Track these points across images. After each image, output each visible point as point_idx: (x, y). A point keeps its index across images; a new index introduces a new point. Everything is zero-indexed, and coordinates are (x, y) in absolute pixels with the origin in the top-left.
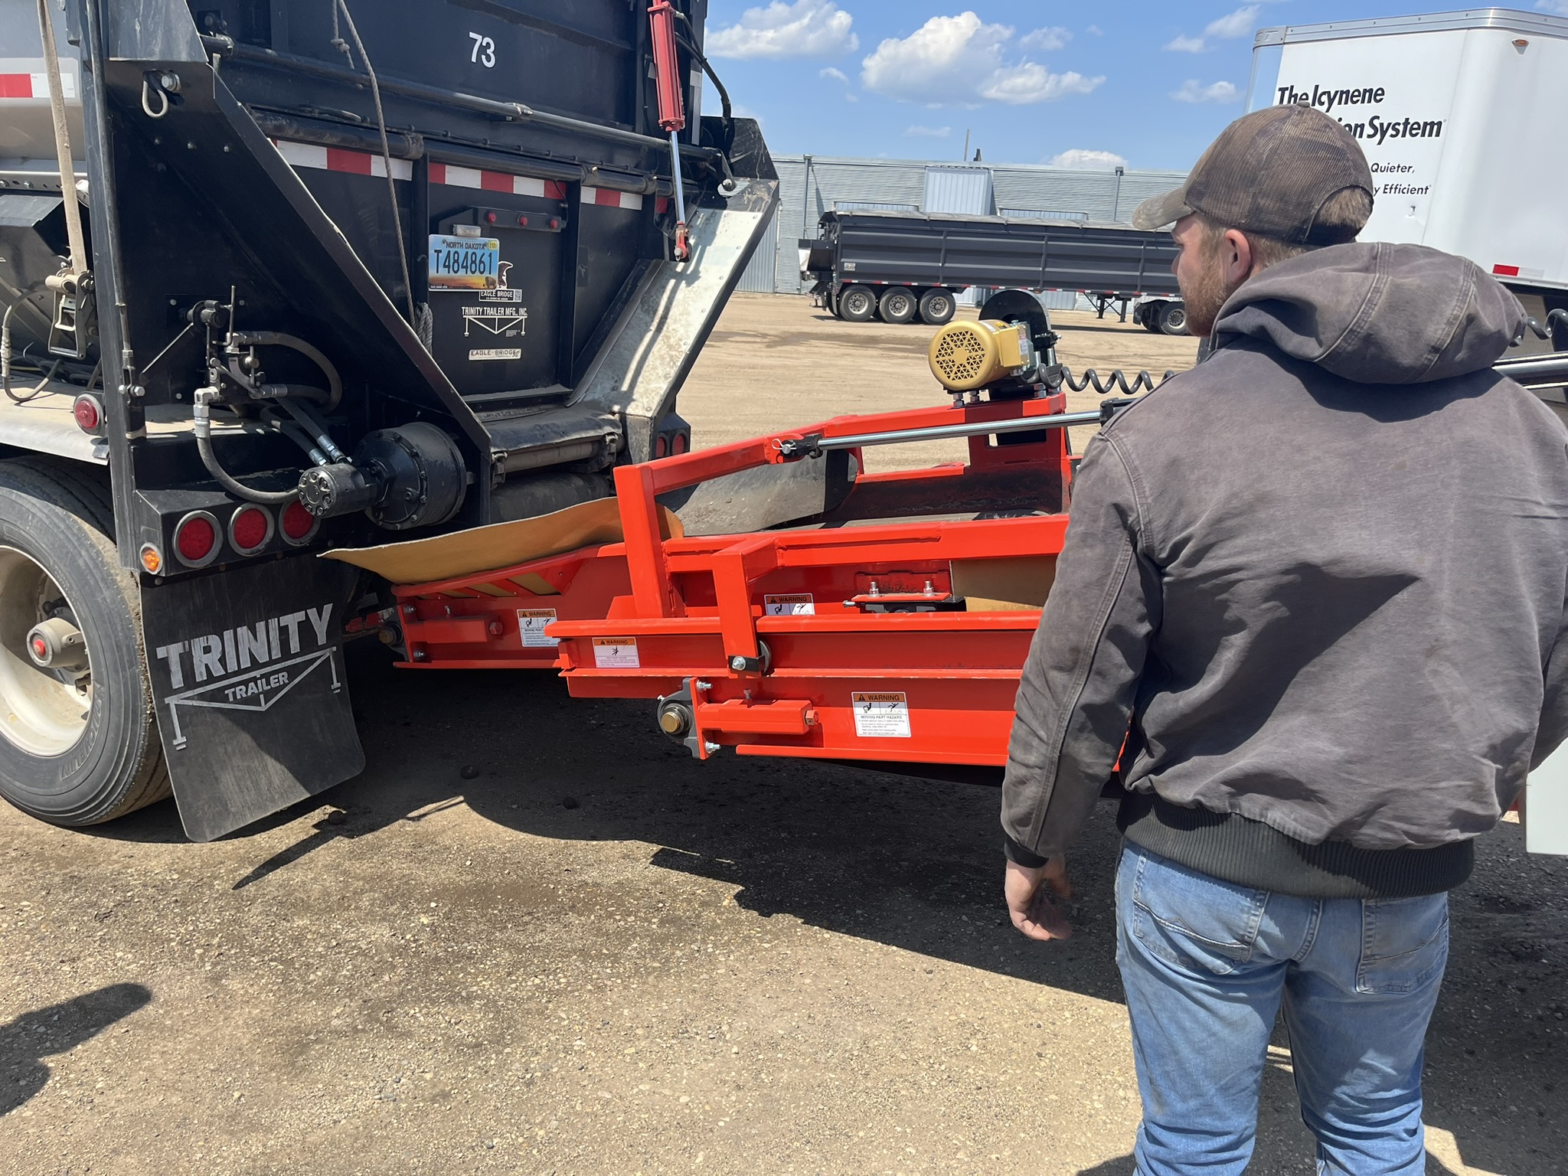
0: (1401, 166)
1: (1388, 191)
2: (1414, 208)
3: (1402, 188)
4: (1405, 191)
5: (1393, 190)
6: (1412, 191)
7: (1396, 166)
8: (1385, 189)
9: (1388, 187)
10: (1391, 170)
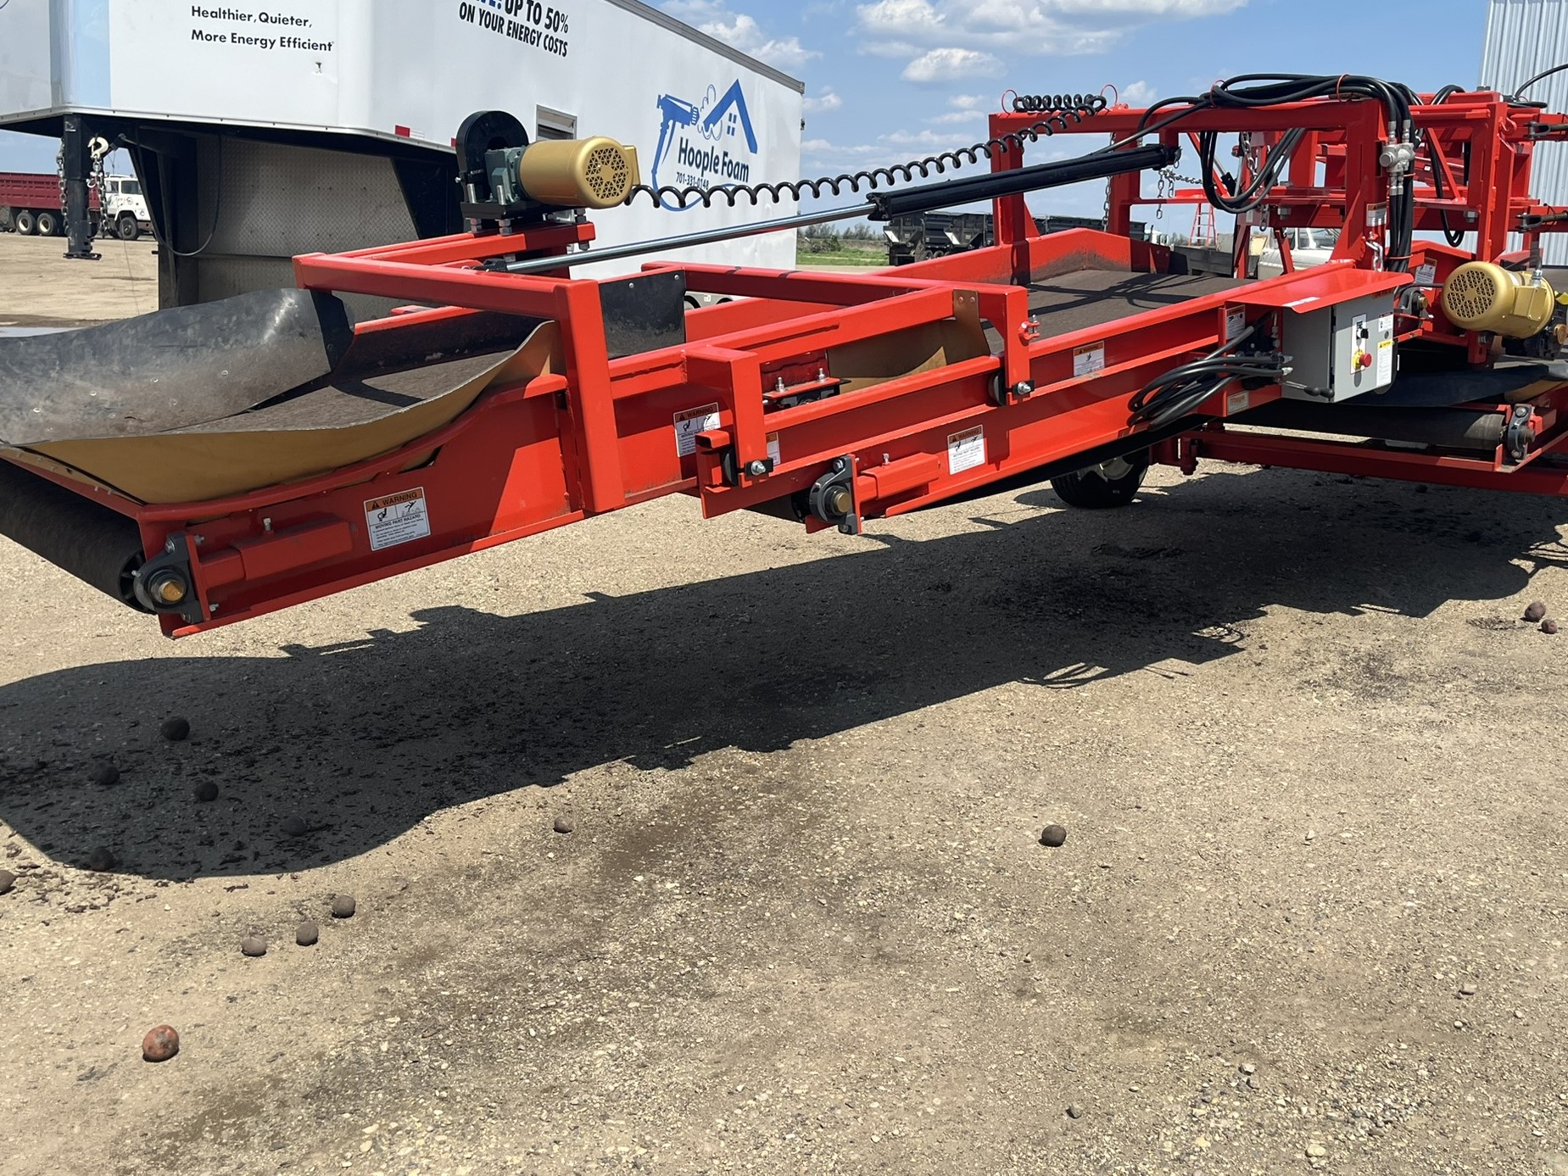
0: (295, 18)
1: (286, 44)
2: (319, 64)
3: (302, 42)
4: (306, 45)
5: (292, 44)
6: (314, 46)
7: (289, 18)
8: (282, 42)
9: (286, 40)
10: (285, 21)
